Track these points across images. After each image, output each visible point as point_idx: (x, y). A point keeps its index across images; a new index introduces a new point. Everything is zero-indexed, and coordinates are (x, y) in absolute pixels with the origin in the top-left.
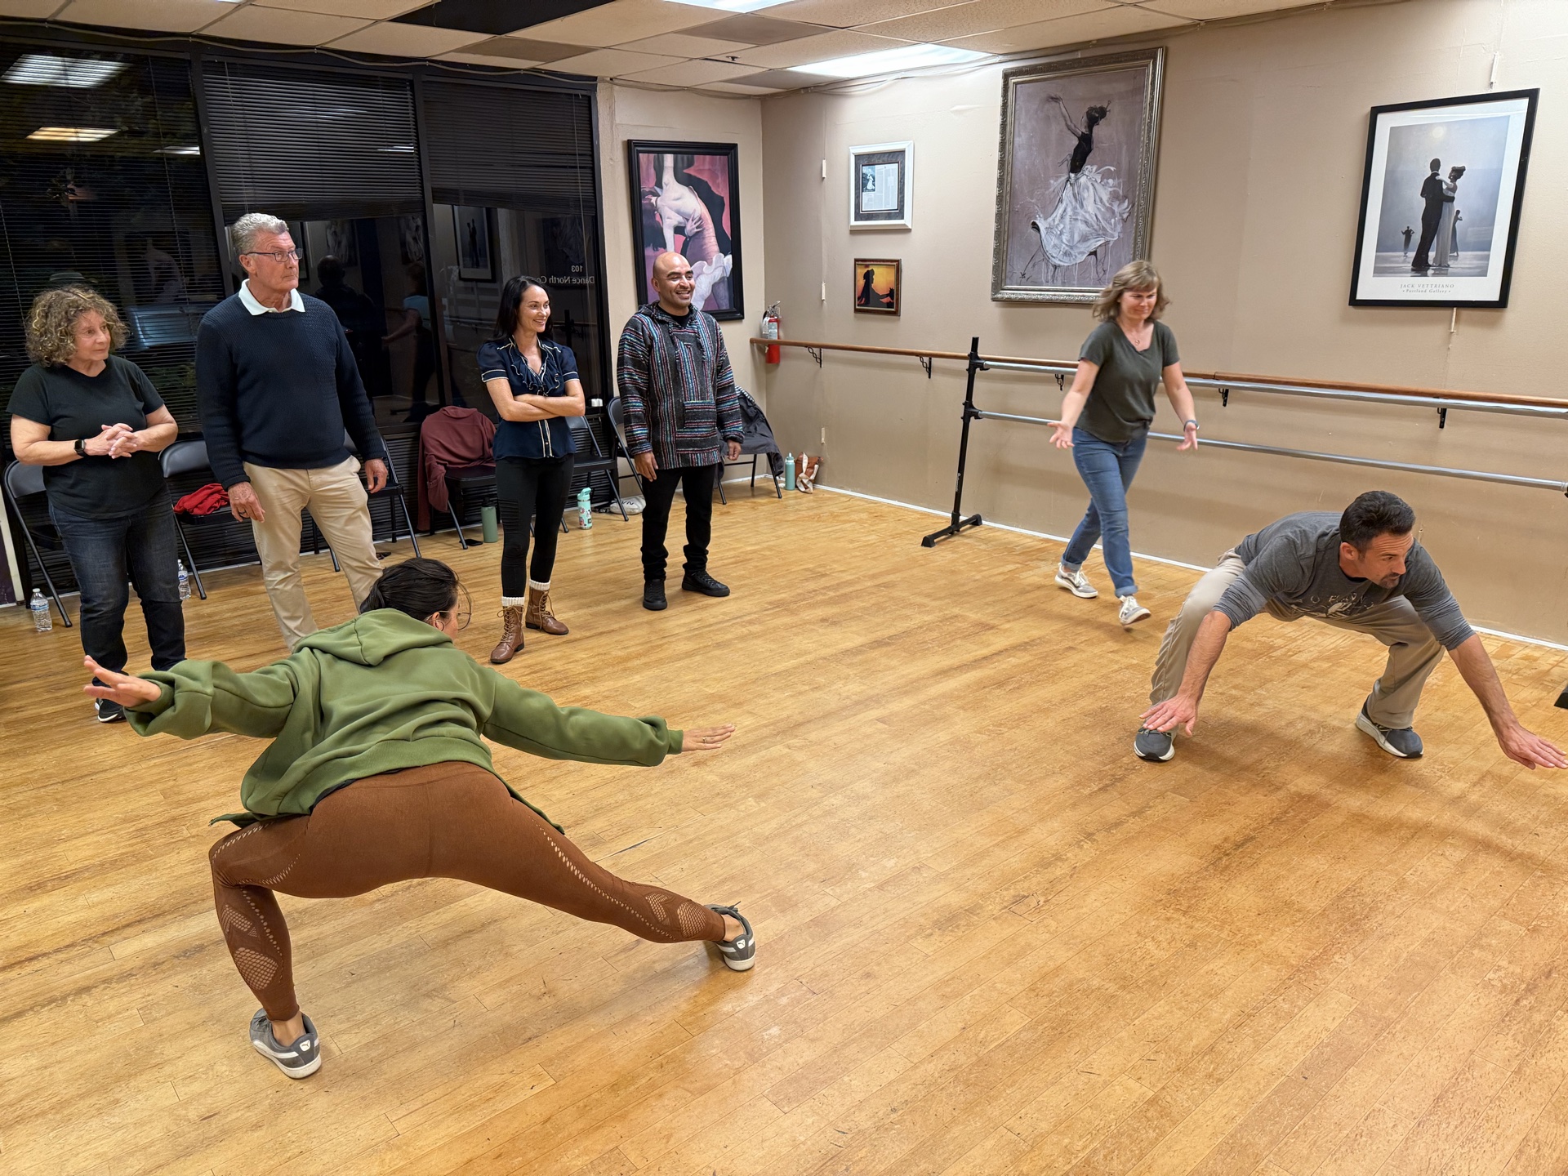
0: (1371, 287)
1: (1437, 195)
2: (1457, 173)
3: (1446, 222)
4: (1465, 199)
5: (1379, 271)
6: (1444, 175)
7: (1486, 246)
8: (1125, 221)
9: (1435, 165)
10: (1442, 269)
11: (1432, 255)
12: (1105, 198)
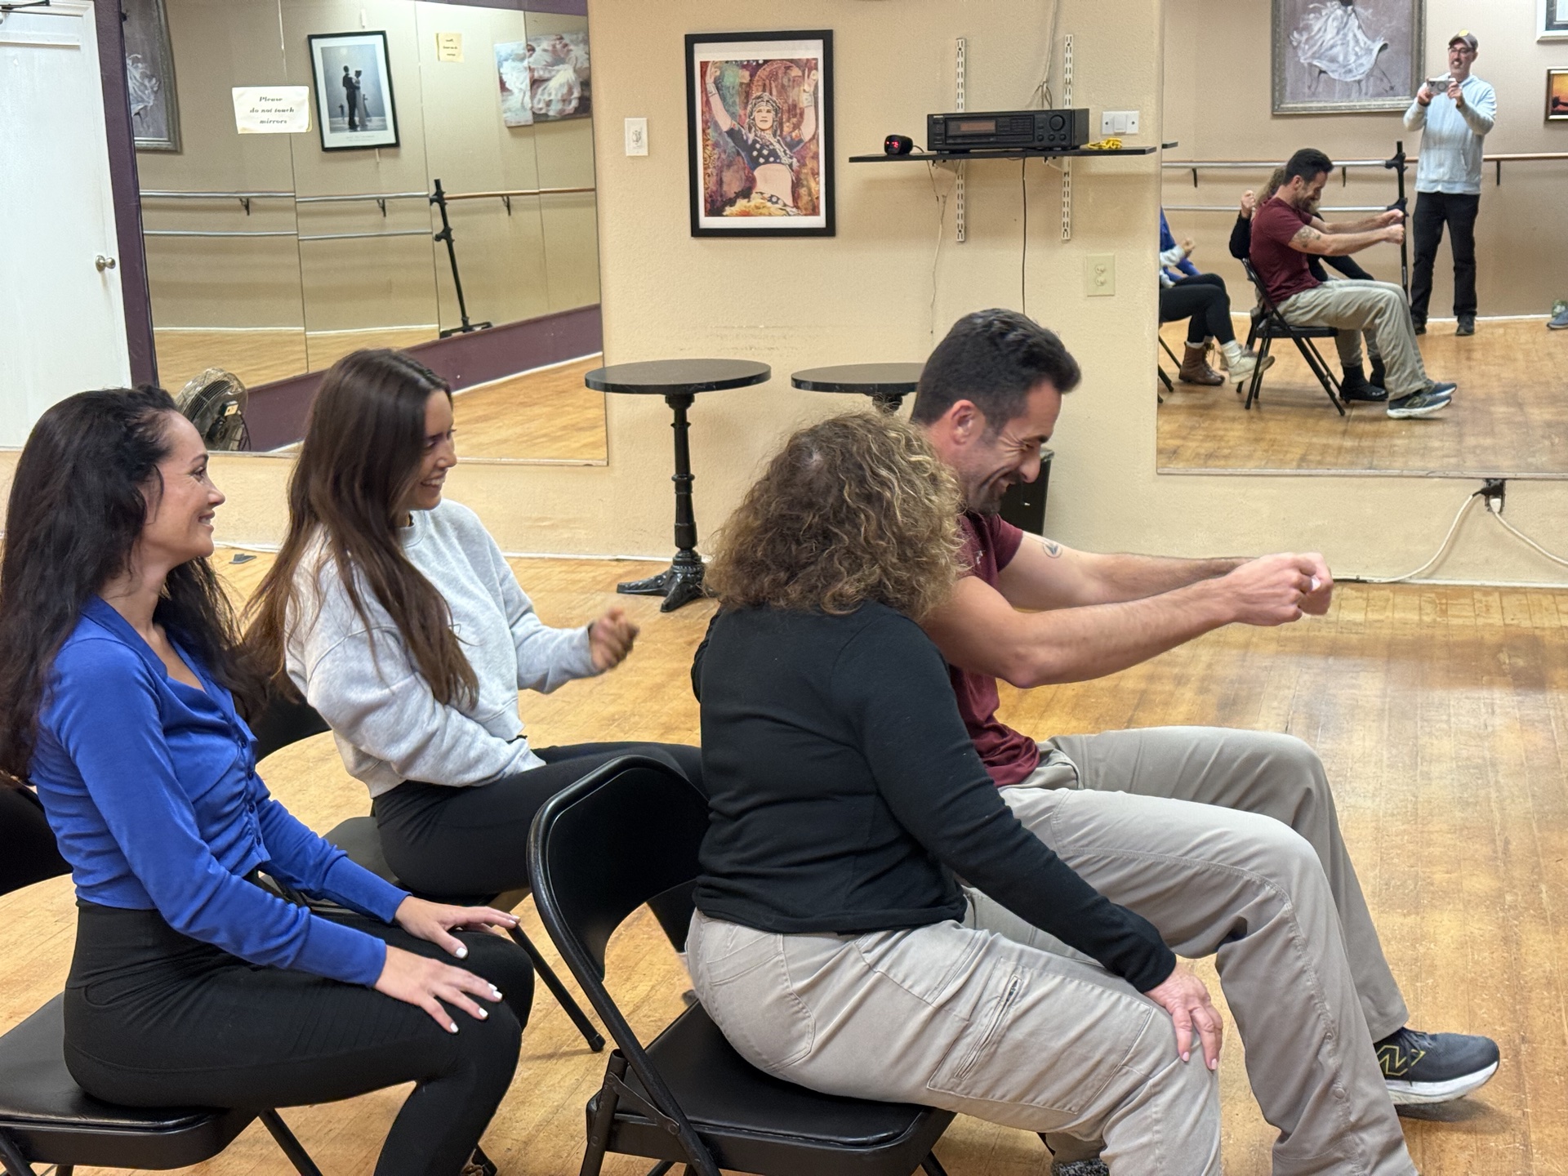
0: (332, 140)
1: (351, 86)
2: (358, 73)
3: (359, 101)
4: (365, 88)
5: (333, 130)
6: (352, 74)
7: (382, 114)
8: (156, 92)
9: (346, 69)
10: (364, 128)
11: (357, 119)
12: (138, 77)
